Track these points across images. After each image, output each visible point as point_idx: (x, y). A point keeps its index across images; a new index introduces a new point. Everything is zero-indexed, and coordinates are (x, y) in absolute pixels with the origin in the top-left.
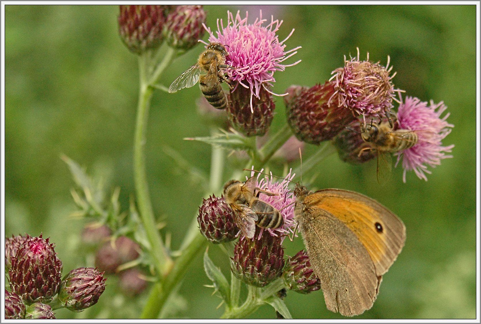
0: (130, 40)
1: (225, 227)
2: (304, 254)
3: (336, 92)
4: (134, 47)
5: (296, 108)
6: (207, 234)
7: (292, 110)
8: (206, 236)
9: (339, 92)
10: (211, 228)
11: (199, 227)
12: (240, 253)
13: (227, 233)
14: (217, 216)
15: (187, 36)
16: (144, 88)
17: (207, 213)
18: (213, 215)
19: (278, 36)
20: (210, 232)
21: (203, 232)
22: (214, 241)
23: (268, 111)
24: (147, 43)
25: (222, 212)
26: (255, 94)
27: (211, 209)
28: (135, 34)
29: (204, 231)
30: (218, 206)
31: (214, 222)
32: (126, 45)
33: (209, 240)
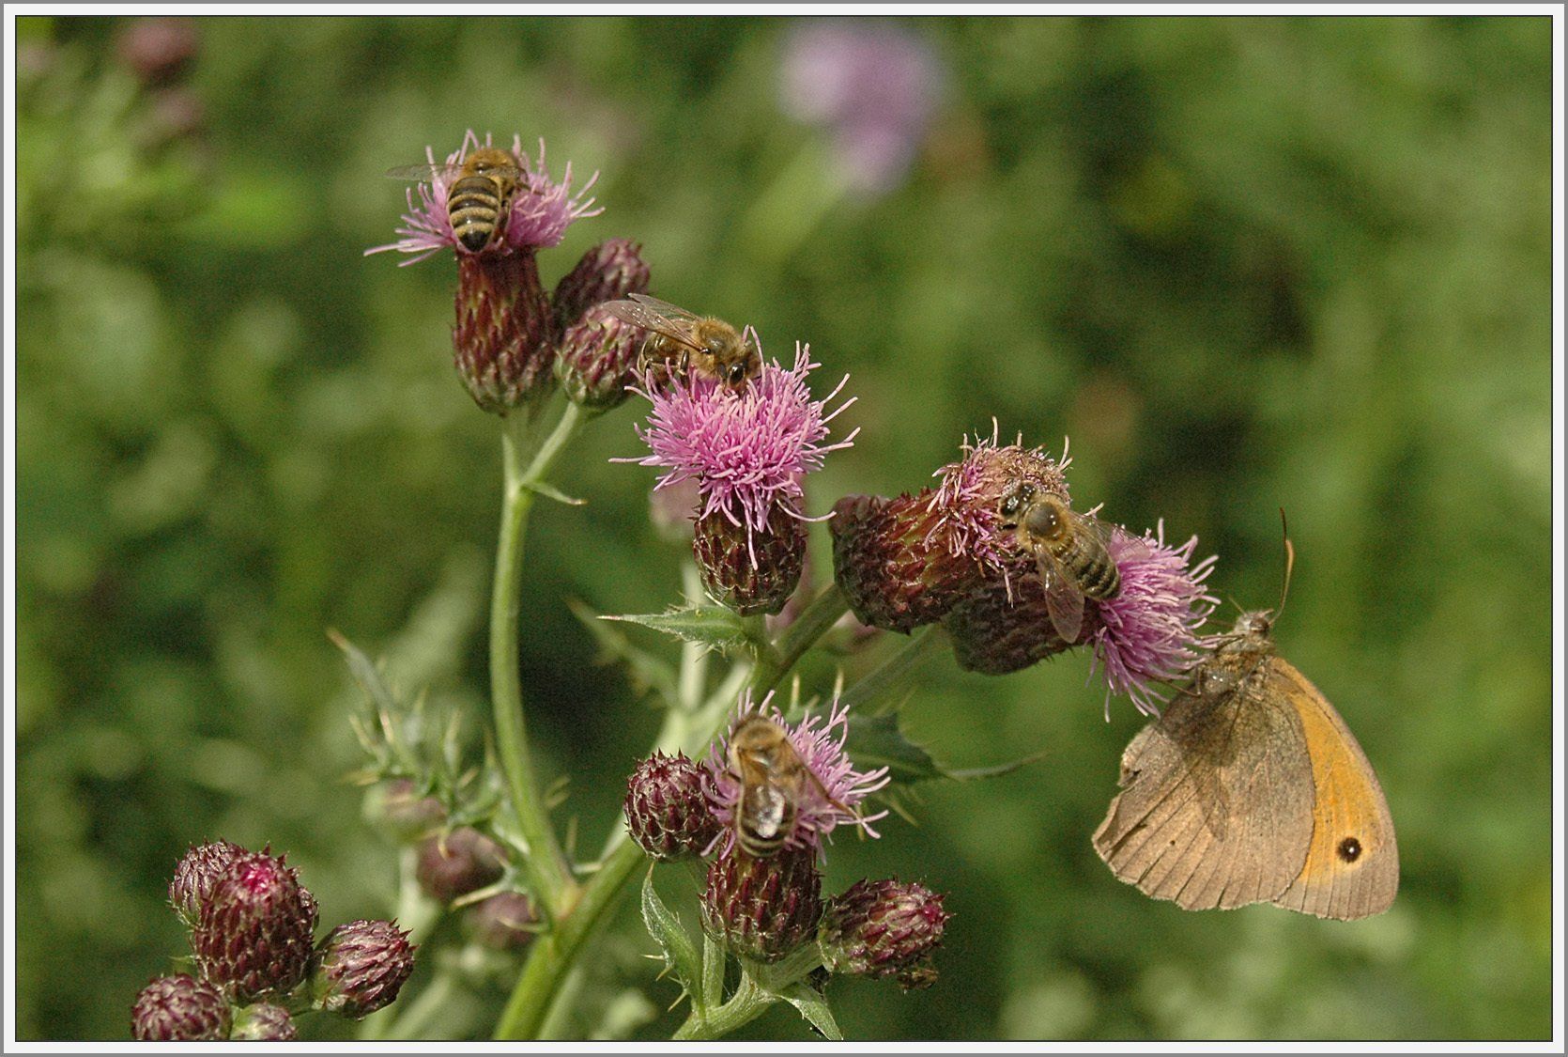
0: (480, 383)
1: (685, 828)
2: (865, 889)
3: (944, 520)
4: (488, 398)
5: (854, 551)
6: (645, 841)
7: (846, 553)
8: (642, 845)
9: (950, 518)
10: (653, 828)
11: (628, 825)
12: (719, 886)
13: (690, 839)
14: (668, 802)
15: (609, 378)
16: (513, 492)
17: (644, 795)
18: (658, 799)
19: (809, 389)
20: (650, 838)
21: (635, 837)
22: (662, 857)
23: (790, 558)
24: (518, 390)
25: (678, 792)
26: (756, 524)
27: (652, 786)
28: (491, 371)
29: (638, 834)
30: (670, 779)
31: (659, 815)
32: (473, 395)
33: (650, 855)
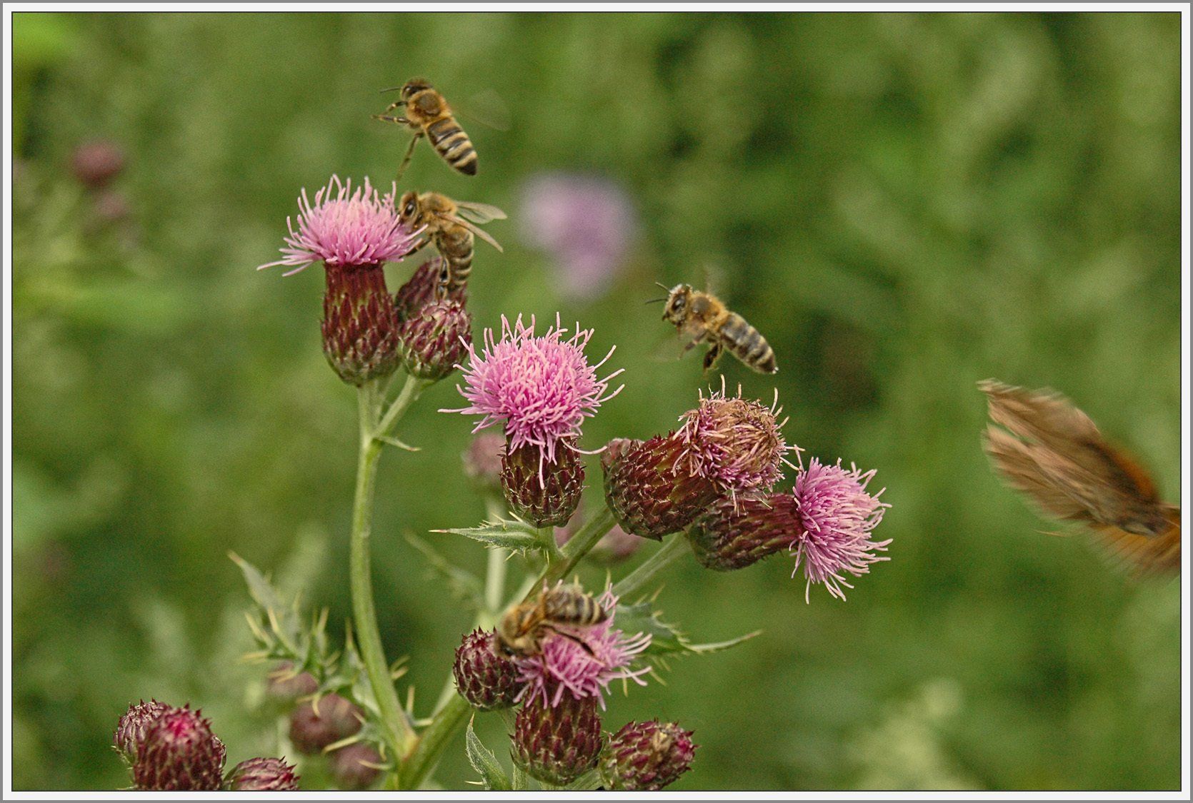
0: (342, 361)
1: (499, 685)
2: (634, 728)
3: (686, 452)
4: (349, 373)
5: (620, 478)
6: (469, 696)
7: (614, 481)
8: (467, 698)
9: (690, 450)
10: (475, 685)
11: (456, 684)
12: (525, 729)
13: (503, 693)
14: (486, 665)
15: (437, 356)
16: (366, 443)
17: (468, 660)
18: (478, 663)
19: (586, 357)
20: (473, 692)
21: (462, 693)
22: (482, 707)
23: (573, 484)
24: (371, 366)
25: (494, 658)
26: (547, 455)
27: (475, 654)
28: (351, 353)
29: (464, 690)
30: (487, 648)
31: (480, 675)
32: (336, 370)
33: (473, 706)
